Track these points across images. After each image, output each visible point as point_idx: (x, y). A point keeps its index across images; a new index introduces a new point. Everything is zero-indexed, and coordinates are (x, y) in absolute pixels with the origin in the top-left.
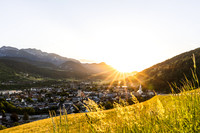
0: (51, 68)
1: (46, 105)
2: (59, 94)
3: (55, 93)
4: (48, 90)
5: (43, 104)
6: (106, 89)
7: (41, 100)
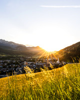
3: (12, 63)
5: (6, 69)
6: (40, 60)
7: (5, 67)
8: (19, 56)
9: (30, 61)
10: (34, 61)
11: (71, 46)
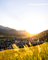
0: (6, 32)
1: (4, 45)
2: (8, 42)
3: (7, 41)
4: (5, 40)
5: (3, 45)
6: (26, 40)
7: (2, 44)
8: (12, 36)
9: (19, 40)
10: (22, 40)
11: (46, 31)
